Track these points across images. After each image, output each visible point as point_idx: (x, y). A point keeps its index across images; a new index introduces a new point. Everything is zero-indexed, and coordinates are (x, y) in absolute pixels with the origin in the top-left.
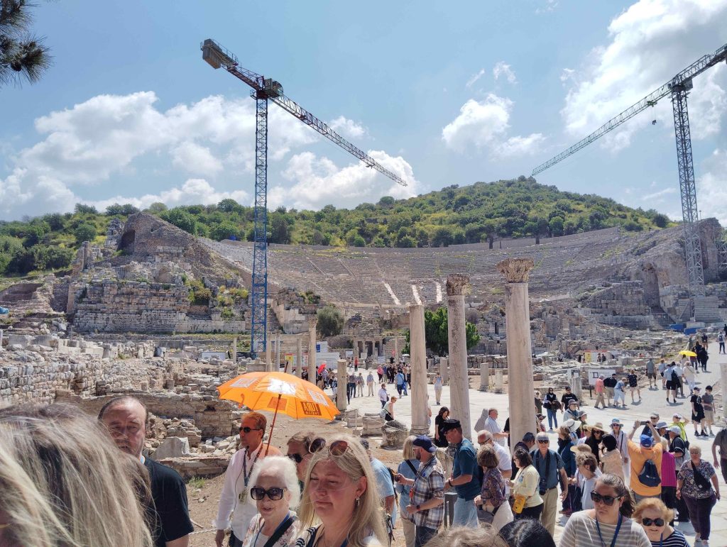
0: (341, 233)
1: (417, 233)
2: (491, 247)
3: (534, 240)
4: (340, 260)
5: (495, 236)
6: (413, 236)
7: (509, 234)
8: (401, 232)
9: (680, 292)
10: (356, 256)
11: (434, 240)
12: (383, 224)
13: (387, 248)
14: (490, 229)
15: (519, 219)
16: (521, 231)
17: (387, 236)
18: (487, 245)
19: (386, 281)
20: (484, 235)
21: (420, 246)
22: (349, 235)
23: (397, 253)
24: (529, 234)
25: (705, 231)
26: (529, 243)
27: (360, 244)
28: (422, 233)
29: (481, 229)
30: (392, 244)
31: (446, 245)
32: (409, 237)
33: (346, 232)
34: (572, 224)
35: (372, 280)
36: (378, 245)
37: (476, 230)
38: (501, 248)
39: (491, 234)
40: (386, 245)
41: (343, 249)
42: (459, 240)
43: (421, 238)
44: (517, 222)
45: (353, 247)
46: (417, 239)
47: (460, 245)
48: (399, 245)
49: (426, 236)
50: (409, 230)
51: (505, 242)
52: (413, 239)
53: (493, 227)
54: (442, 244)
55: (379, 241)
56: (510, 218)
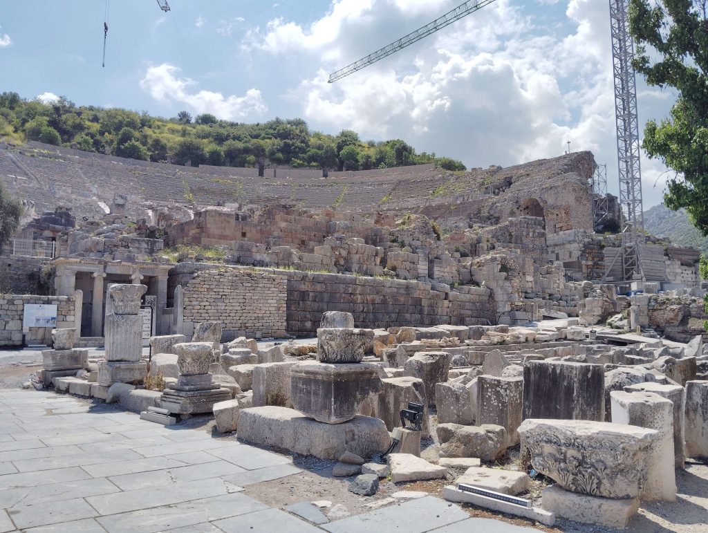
0: (16, 121)
1: (150, 141)
2: (261, 174)
3: (321, 172)
4: (11, 155)
5: (267, 162)
6: (144, 144)
7: (286, 161)
8: (124, 134)
9: (586, 240)
10: (43, 155)
11: (177, 155)
12: (92, 121)
13: (97, 154)
14: (259, 152)
15: (298, 144)
16: (304, 159)
17: (98, 137)
18: (256, 171)
19: (100, 198)
20: (252, 158)
21: (153, 159)
22: (30, 125)
23: (118, 163)
24: (313, 164)
25: (581, 167)
26: (315, 175)
27: (51, 141)
28: (157, 142)
29: (246, 151)
30: (108, 149)
31: (195, 164)
32: (137, 143)
33: (25, 121)
34: (368, 157)
35: (72, 193)
36: (82, 148)
37: (239, 150)
38: (275, 176)
39: (261, 160)
40: (98, 150)
41: (19, 142)
42: (215, 160)
43: (156, 149)
44: (296, 147)
45: (38, 143)
46: (149, 150)
47: (216, 167)
48: (120, 153)
49: (163, 148)
50: (136, 134)
51: (281, 170)
52: (143, 149)
53: (263, 150)
54: (190, 162)
55: (86, 142)
56: (287, 141)
